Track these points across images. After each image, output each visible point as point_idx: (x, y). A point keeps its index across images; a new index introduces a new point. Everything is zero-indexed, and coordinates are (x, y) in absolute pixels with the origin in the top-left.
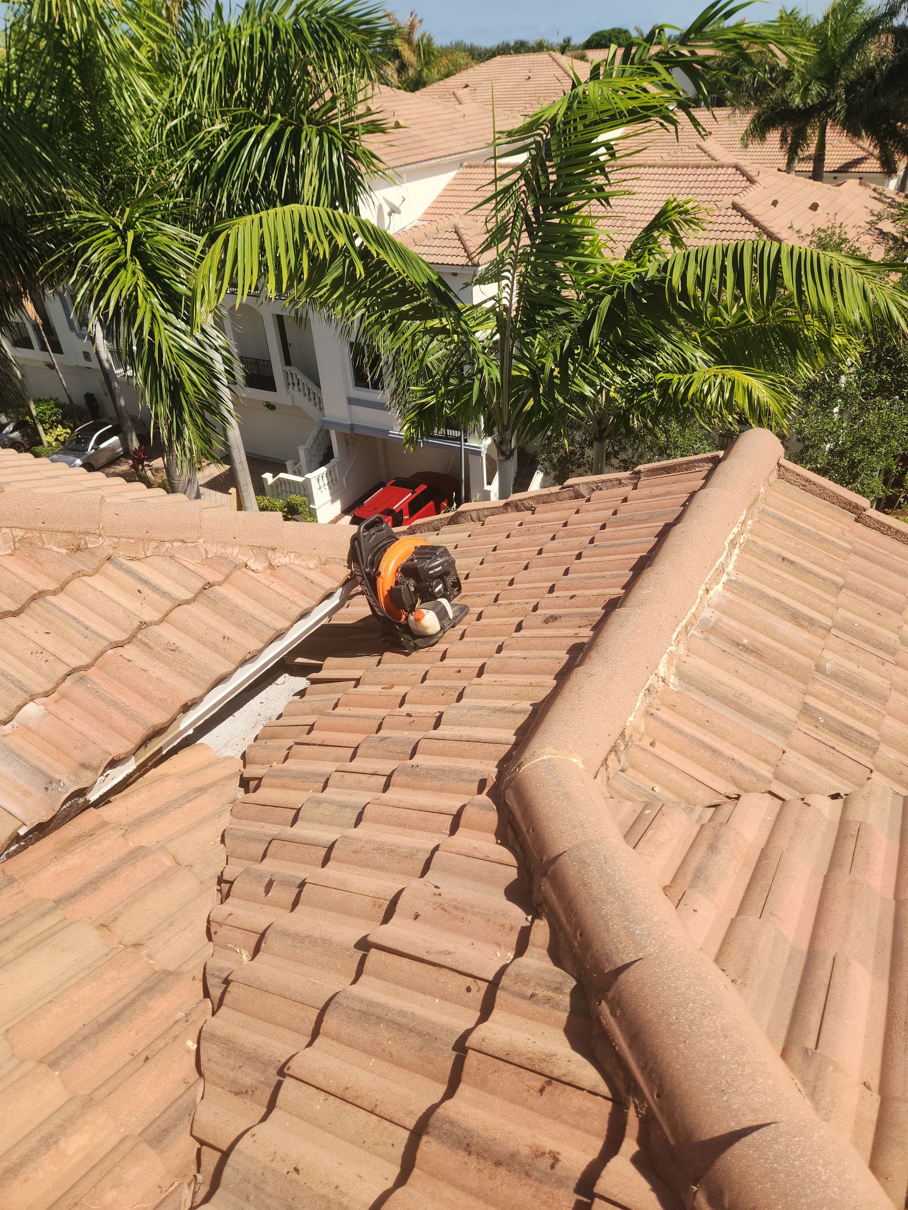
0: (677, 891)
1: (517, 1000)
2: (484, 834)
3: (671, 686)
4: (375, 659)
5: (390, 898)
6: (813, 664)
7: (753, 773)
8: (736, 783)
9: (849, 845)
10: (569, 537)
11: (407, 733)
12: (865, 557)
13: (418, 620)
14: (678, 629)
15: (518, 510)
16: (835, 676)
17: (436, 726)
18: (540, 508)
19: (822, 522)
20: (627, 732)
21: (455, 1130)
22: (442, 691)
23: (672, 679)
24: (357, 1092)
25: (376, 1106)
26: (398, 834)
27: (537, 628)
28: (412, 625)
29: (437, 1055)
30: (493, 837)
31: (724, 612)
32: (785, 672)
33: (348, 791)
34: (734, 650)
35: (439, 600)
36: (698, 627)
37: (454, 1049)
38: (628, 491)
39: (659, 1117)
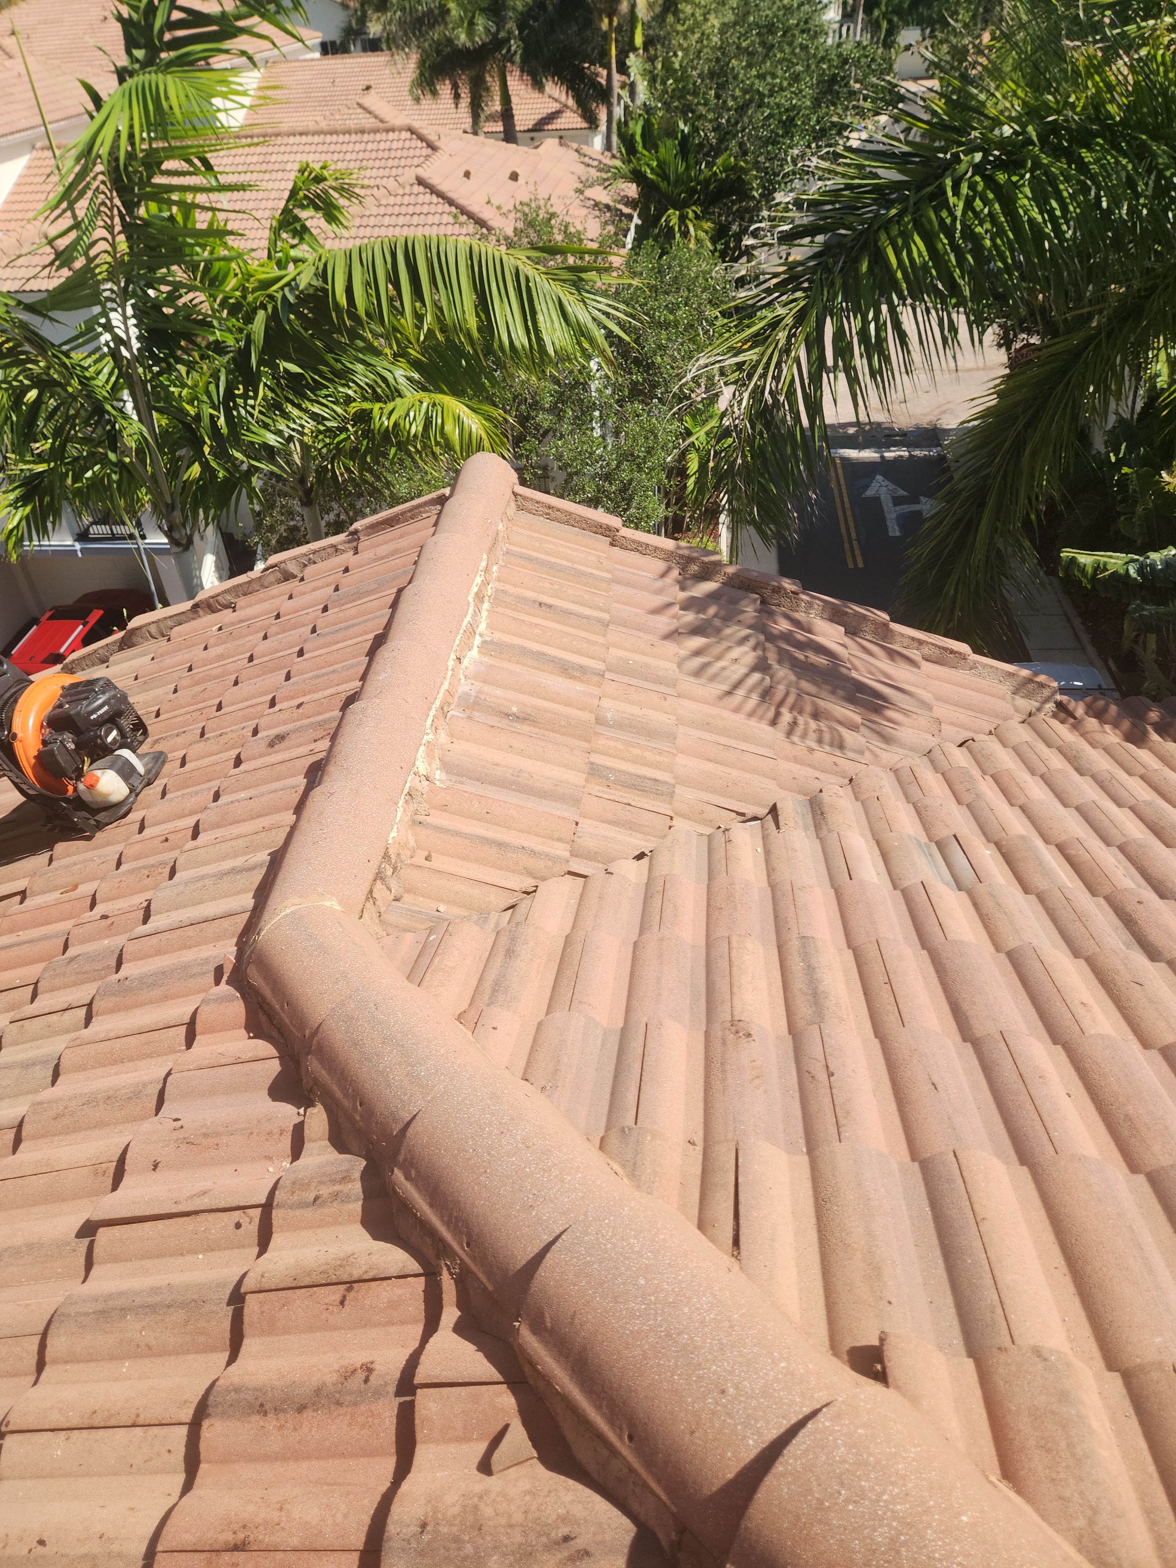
0: (472, 1015)
1: (298, 1212)
2: (230, 1033)
3: (437, 783)
4: (44, 857)
5: (116, 1158)
6: (592, 717)
7: (547, 856)
8: (531, 874)
9: (657, 902)
10: (284, 631)
11: (106, 942)
12: (628, 584)
13: (91, 787)
14: (432, 713)
15: (214, 611)
16: (618, 725)
17: (146, 919)
18: (241, 602)
19: (575, 554)
20: (391, 851)
21: (242, 1395)
22: (146, 872)
23: (438, 775)
24: (108, 1411)
25: (138, 1415)
26: (116, 1074)
27: (261, 756)
28: (86, 797)
29: (208, 1321)
30: (243, 1032)
31: (485, 682)
32: (563, 734)
33: (33, 1044)
34: (504, 723)
35: (117, 753)
36: (458, 705)
37: (228, 1304)
38: (347, 557)
39: (473, 1267)
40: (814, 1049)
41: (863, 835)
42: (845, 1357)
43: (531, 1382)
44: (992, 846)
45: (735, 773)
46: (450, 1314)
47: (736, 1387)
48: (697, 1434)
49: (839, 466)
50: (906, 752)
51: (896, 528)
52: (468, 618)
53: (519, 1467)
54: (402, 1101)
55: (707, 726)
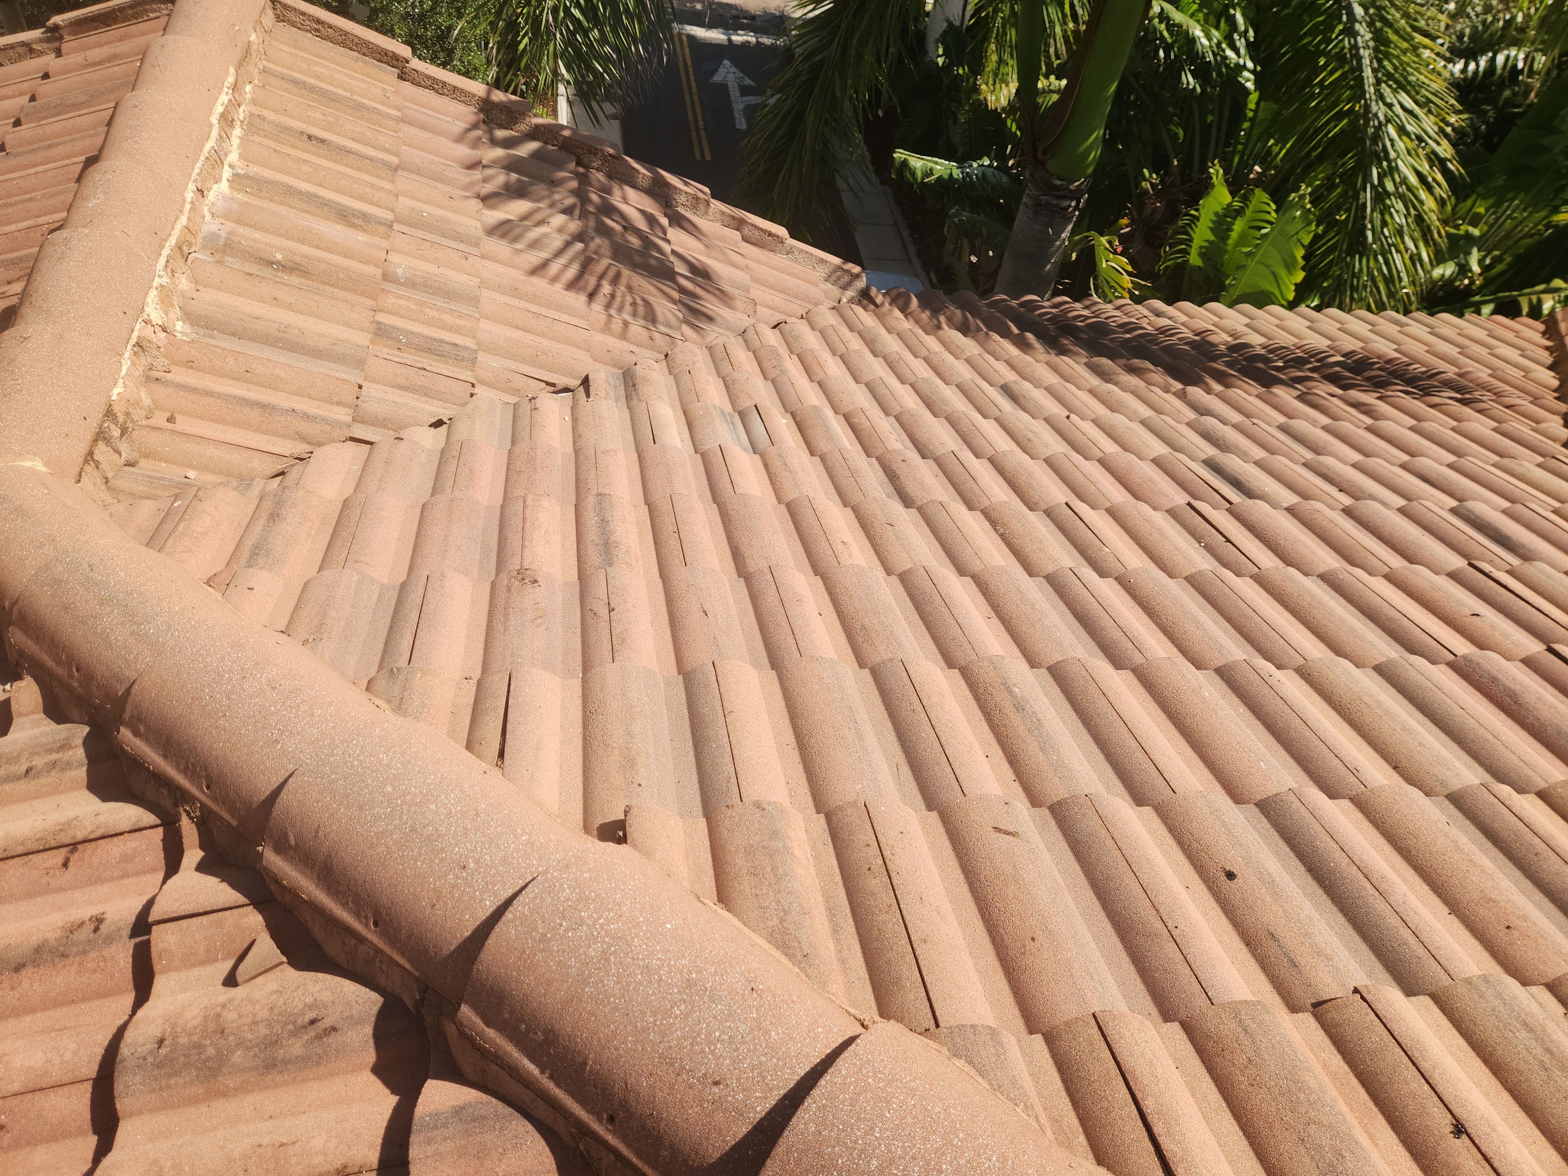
0: (225, 578)
1: (8, 787)
3: (179, 335)
6: (378, 272)
7: (324, 420)
8: (305, 439)
9: (451, 467)
12: (422, 127)
14: (166, 252)
16: (411, 284)
19: (353, 82)
20: (116, 409)
23: (179, 325)
31: (239, 222)
32: (344, 289)
34: (267, 272)
36: (204, 247)
38: (49, 61)
39: (215, 807)
40: (599, 590)
41: (673, 407)
42: (595, 833)
43: (279, 898)
44: (789, 415)
45: (545, 343)
46: (193, 855)
47: (477, 862)
48: (437, 906)
49: (686, 44)
50: (722, 331)
51: (744, 120)
52: (211, 143)
53: (269, 976)
54: (126, 660)
55: (515, 292)
